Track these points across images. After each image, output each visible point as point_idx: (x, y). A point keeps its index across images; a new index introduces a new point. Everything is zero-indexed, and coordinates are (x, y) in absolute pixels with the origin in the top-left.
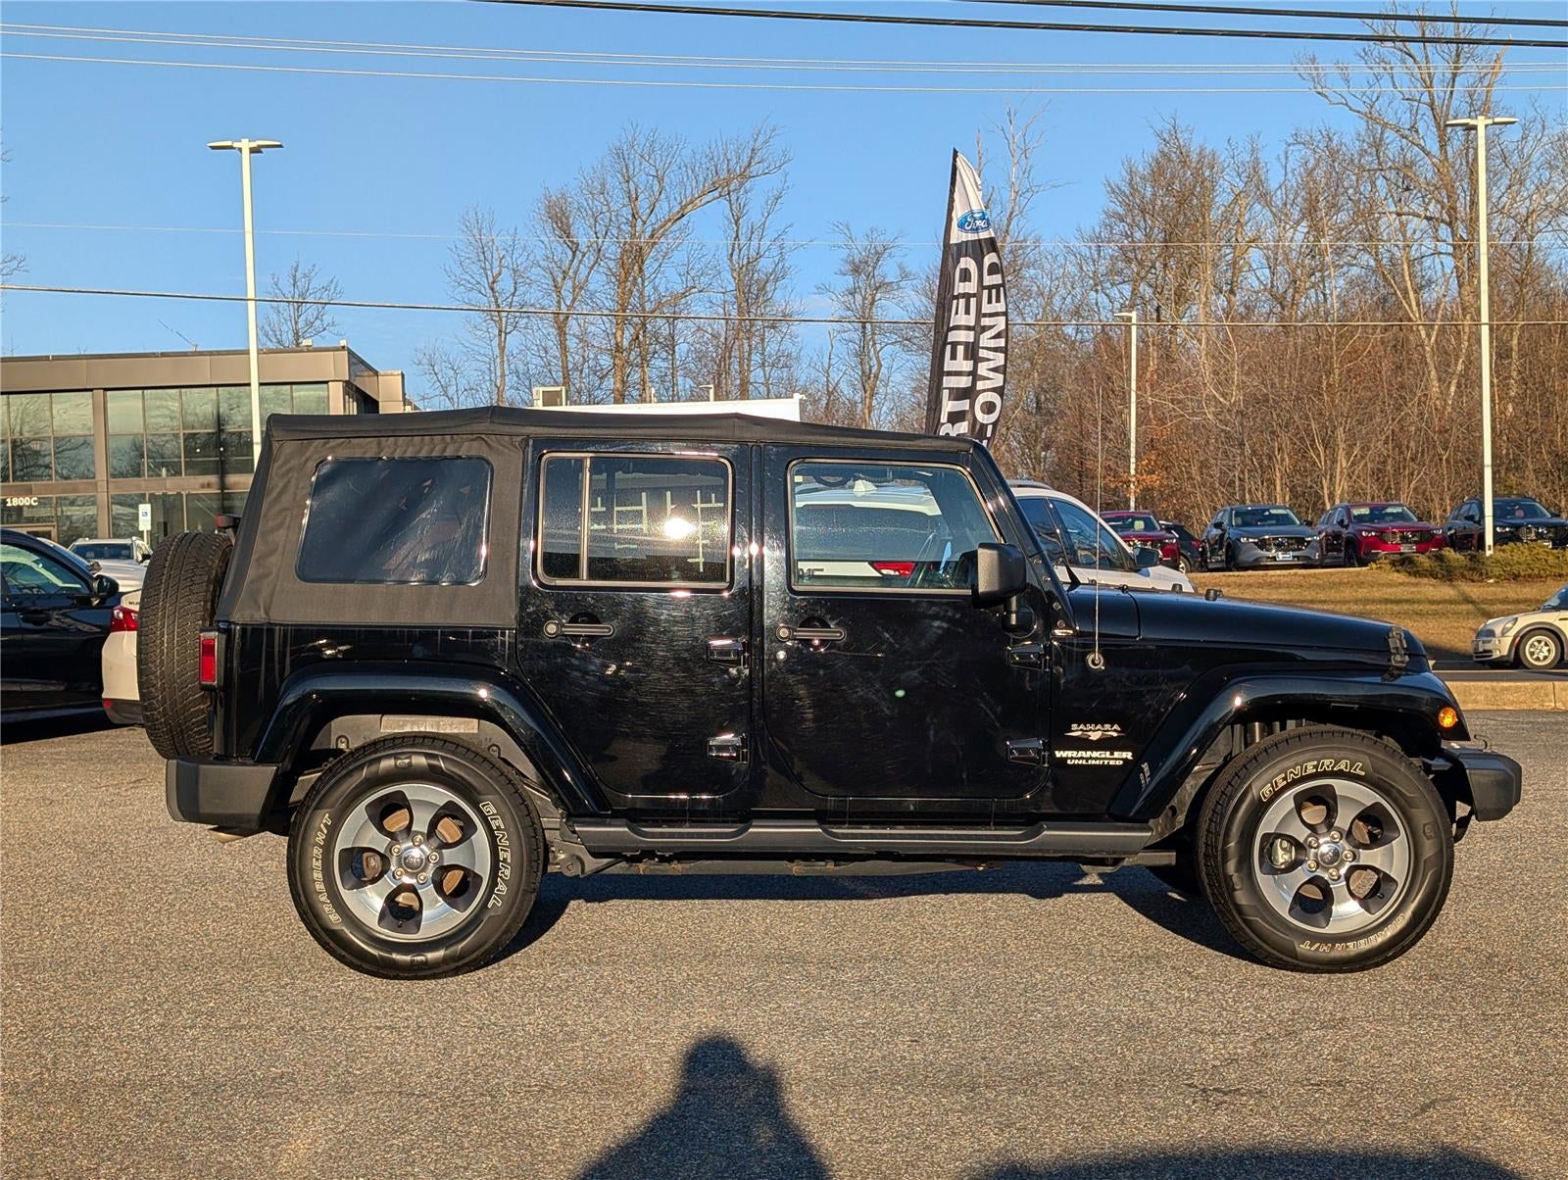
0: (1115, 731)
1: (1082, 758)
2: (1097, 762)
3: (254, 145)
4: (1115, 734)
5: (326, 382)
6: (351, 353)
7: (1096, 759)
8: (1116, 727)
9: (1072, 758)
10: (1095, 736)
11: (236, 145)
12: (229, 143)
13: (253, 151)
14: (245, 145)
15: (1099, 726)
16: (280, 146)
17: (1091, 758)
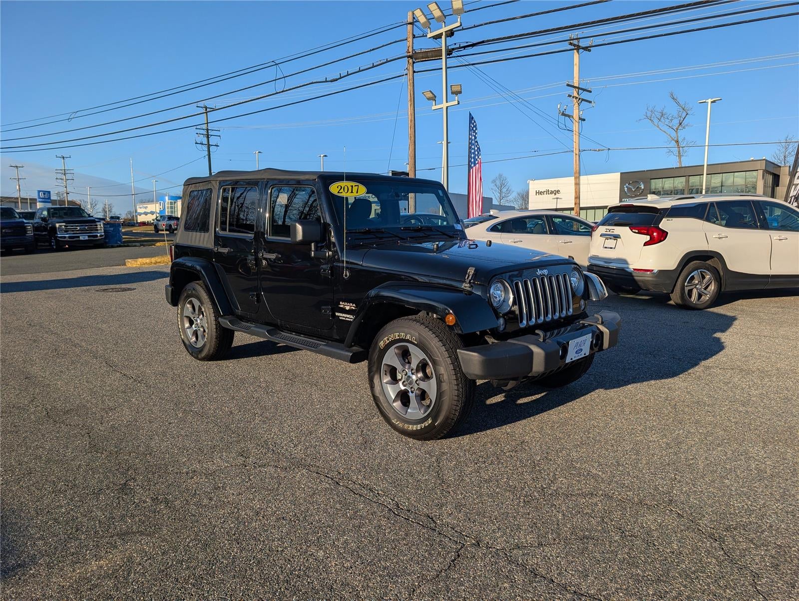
0: (354, 307)
1: (344, 317)
2: (349, 319)
3: (712, 100)
4: (354, 308)
5: (757, 170)
6: (766, 161)
7: (348, 318)
8: (354, 305)
9: (341, 316)
10: (348, 308)
11: (707, 101)
12: (704, 101)
13: (712, 102)
14: (710, 101)
15: (349, 304)
16: (721, 99)
17: (347, 317)
